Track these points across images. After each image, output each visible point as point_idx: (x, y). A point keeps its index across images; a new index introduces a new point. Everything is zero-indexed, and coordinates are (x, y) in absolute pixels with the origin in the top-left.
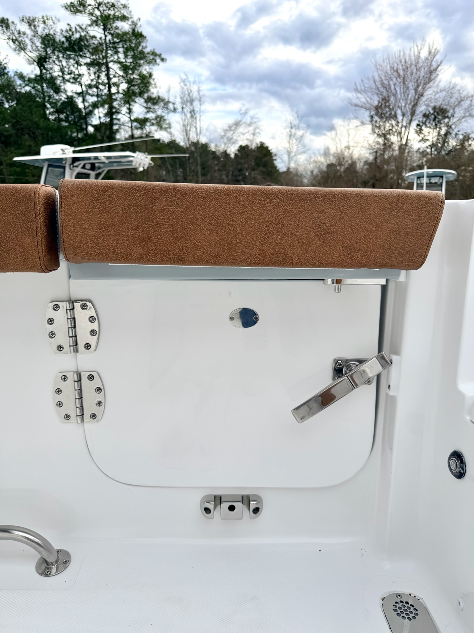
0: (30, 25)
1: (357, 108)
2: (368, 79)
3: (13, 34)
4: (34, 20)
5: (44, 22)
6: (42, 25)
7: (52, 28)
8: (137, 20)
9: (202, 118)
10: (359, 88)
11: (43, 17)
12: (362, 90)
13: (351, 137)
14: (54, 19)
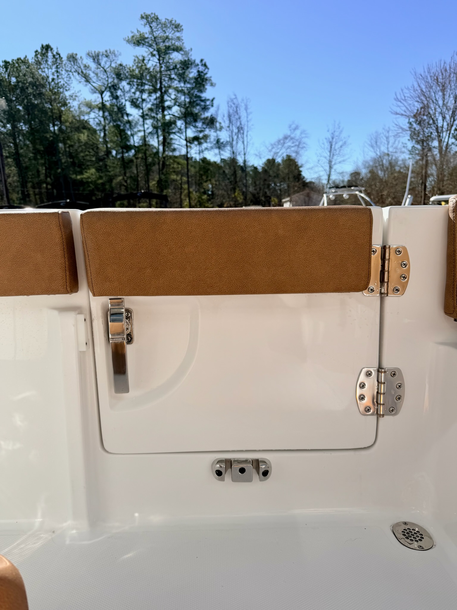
0: (94, 59)
1: (398, 116)
2: (408, 89)
3: (80, 67)
4: (98, 55)
5: (107, 56)
6: (105, 59)
7: (113, 60)
8: (189, 50)
9: (249, 133)
10: (399, 97)
11: (106, 51)
12: (402, 99)
13: (390, 144)
14: (116, 52)
